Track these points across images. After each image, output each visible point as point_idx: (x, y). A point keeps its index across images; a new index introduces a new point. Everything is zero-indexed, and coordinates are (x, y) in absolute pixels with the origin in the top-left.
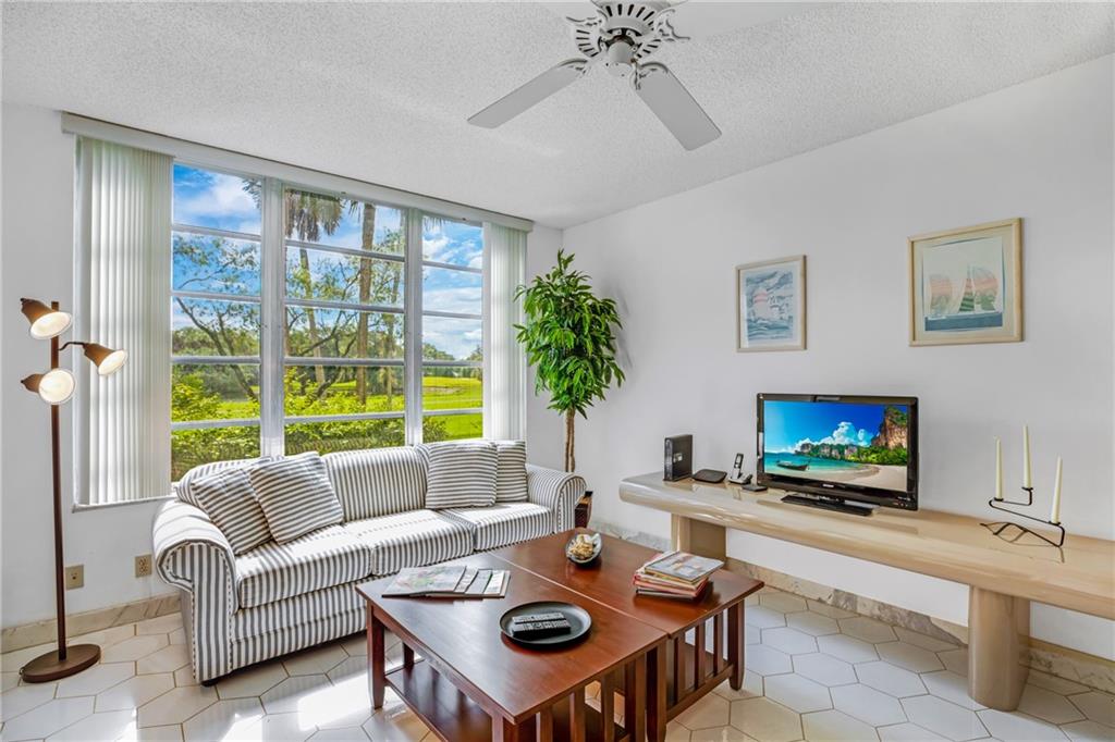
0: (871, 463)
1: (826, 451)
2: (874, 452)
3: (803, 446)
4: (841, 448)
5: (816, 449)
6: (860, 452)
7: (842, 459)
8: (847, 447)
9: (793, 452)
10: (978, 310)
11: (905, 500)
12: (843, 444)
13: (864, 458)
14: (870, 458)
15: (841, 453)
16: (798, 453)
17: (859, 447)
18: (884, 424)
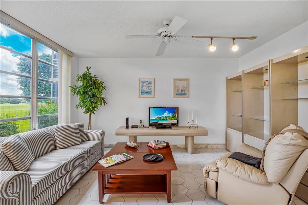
0: (172, 120)
1: (163, 118)
2: (173, 117)
3: (157, 117)
4: (166, 117)
5: (160, 118)
6: (170, 118)
7: (166, 119)
8: (167, 117)
9: (155, 119)
10: (183, 92)
11: (176, 125)
12: (166, 116)
13: (171, 119)
14: (172, 119)
15: (166, 118)
16: (156, 119)
17: (170, 117)
18: (175, 111)
